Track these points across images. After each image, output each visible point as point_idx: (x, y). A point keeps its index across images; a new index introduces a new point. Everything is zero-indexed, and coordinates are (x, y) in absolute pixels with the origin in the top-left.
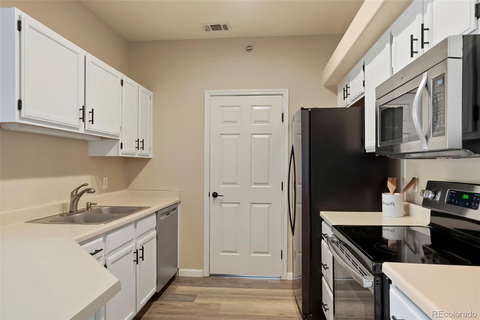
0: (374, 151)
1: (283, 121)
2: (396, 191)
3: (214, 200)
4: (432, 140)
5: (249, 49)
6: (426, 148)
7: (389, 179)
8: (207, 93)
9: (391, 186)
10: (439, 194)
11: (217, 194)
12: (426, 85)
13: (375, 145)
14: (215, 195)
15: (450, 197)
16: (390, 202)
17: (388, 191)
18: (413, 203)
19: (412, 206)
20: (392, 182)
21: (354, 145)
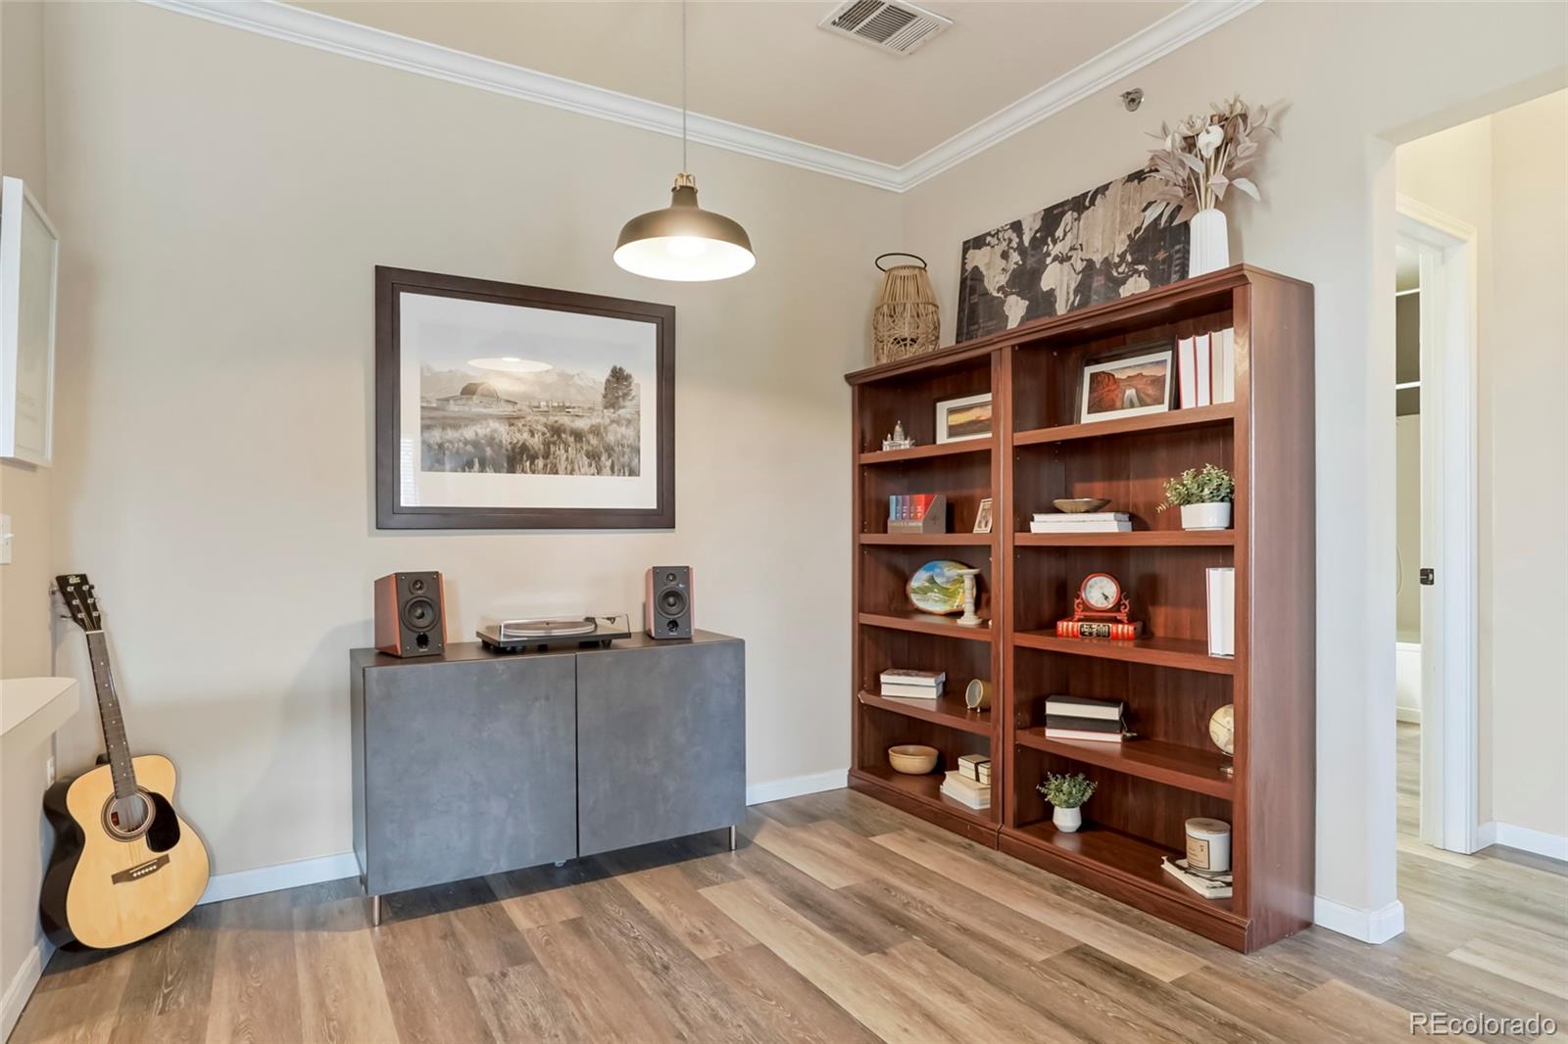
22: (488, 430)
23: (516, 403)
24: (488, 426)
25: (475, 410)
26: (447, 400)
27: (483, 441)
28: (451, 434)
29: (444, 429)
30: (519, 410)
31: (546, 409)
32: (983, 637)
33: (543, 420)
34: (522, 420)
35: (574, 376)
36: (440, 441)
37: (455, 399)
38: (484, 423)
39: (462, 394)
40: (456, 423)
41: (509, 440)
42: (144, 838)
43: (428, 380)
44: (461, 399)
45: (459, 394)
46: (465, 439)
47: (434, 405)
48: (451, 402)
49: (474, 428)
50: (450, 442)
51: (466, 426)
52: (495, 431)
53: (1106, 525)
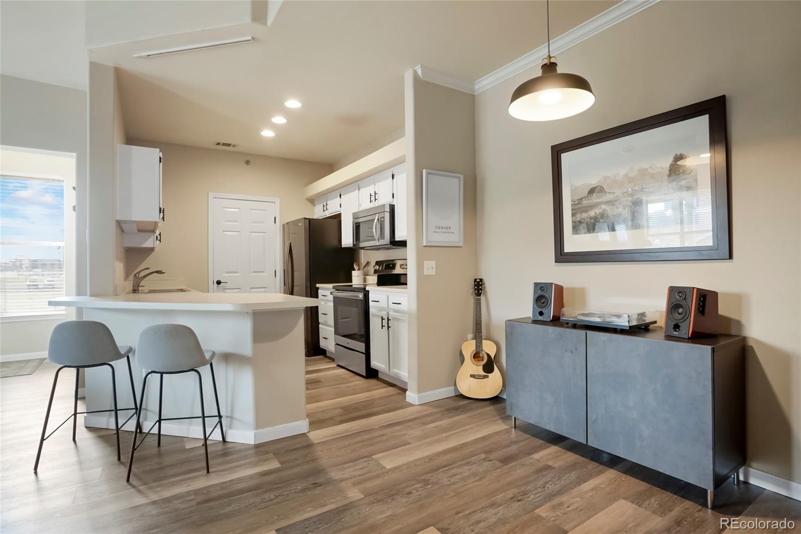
0: (352, 246)
1: (275, 222)
2: (359, 270)
3: (217, 286)
4: (380, 241)
5: (248, 162)
6: (378, 244)
7: (355, 263)
8: (211, 195)
9: (355, 267)
10: (381, 267)
11: (220, 281)
12: (378, 219)
13: (352, 242)
14: (219, 283)
15: (385, 267)
16: (356, 275)
17: (355, 270)
18: (368, 275)
19: (367, 277)
20: (356, 265)
21: (333, 242)
22: (601, 210)
23: (615, 193)
24: (601, 208)
25: (595, 201)
26: (582, 199)
27: (599, 216)
28: (584, 215)
29: (581, 213)
30: (617, 196)
31: (631, 192)
33: (630, 199)
34: (618, 201)
35: (648, 168)
36: (579, 220)
37: (585, 197)
38: (599, 206)
39: (588, 194)
40: (586, 209)
41: (611, 214)
42: (482, 367)
43: (573, 192)
44: (588, 197)
45: (587, 194)
46: (590, 216)
47: (577, 202)
48: (584, 199)
49: (594, 210)
50: (583, 219)
51: (591, 210)
52: (604, 210)
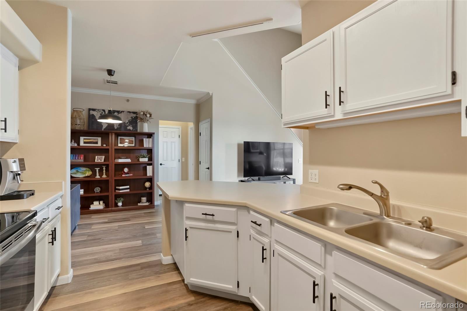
32: (108, 179)
53: (129, 160)
